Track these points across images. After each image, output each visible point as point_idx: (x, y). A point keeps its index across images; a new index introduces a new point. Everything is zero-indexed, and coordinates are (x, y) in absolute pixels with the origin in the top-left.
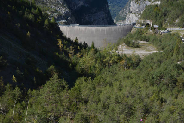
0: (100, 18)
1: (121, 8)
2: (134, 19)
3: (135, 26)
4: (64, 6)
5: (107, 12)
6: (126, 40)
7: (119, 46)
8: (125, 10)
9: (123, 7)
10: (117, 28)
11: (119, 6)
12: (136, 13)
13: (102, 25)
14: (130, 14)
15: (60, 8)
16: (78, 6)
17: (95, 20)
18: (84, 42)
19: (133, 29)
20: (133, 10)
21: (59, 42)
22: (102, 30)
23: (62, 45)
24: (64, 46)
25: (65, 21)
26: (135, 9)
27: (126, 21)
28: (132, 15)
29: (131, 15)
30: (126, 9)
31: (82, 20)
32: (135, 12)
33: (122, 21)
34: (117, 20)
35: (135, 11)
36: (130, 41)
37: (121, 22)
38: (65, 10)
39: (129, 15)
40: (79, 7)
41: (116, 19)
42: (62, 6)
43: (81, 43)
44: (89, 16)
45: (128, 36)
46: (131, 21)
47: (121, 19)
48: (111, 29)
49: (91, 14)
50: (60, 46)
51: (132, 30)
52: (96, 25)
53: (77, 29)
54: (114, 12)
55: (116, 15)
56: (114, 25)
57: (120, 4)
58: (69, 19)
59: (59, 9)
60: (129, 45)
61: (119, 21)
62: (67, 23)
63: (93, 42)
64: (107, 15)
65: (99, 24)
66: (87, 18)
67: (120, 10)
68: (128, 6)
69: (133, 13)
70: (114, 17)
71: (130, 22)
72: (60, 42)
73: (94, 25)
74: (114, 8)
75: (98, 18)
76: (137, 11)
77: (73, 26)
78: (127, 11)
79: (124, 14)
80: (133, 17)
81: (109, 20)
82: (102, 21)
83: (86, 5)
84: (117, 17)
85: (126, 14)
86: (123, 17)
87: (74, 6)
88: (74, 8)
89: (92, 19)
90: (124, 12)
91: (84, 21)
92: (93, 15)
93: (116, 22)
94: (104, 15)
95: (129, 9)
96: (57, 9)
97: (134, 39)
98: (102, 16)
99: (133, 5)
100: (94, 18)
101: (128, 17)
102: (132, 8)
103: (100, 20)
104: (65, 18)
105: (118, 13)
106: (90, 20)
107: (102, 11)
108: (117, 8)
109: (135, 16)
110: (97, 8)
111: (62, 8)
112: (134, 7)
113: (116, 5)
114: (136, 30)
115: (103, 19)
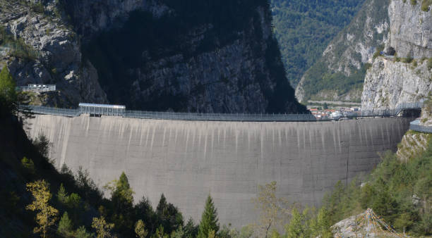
0: (225, 81)
1: (332, 29)
2: (405, 88)
3: (416, 122)
4: (47, 13)
5: (265, 46)
6: (374, 193)
7: (339, 224)
8: (350, 37)
9: (342, 23)
10: (322, 133)
11: (320, 19)
12: (417, 57)
13: (235, 111)
14: (385, 61)
15: (23, 20)
16: (114, 15)
17: (199, 89)
18: (163, 200)
19: (408, 137)
20: (399, 40)
21: (38, 197)
22: (244, 137)
23: (54, 211)
24: (60, 215)
25: (53, 88)
26: (411, 36)
27: (364, 97)
28: (396, 65)
29: (391, 68)
30: (359, 36)
31: (136, 83)
32: (411, 52)
33: (336, 96)
34: (312, 91)
35: (413, 45)
36: (398, 199)
37: (331, 99)
38: (48, 32)
39: (381, 66)
40: (118, 18)
41: (307, 83)
42: (36, 10)
43: (144, 206)
44: (170, 65)
45: (381, 170)
46: (391, 97)
47: (329, 86)
48: (293, 133)
49: (180, 56)
50: (42, 219)
51: (399, 141)
52: (203, 111)
53: (114, 133)
54: (296, 47)
55: (303, 64)
56: (300, 116)
57: (328, 10)
58: (68, 77)
59: (21, 27)
60: (392, 222)
61: (321, 94)
62: (64, 101)
63: (210, 201)
64: (262, 62)
65: (221, 108)
66: (160, 75)
67: (324, 41)
68: (369, 20)
69: (399, 54)
70: (297, 75)
71: (384, 101)
72: (41, 197)
73: (193, 110)
74: (294, 28)
75: (218, 79)
76: (419, 44)
77: (92, 115)
78: (361, 44)
79: (349, 57)
80: (398, 78)
81: (272, 87)
82: (236, 92)
83: (155, 9)
84: (311, 76)
85: (356, 60)
86: (342, 76)
87: (94, 14)
88: (94, 21)
89: (184, 83)
90: (346, 47)
91: (142, 90)
92: (191, 60)
93: (305, 100)
94: (249, 65)
95: (371, 36)
96: (6, 24)
97: (417, 188)
98: (238, 70)
99: (404, 18)
100: (194, 78)
101: (374, 77)
102: (397, 30)
103: (228, 87)
104: (51, 73)
105: (315, 52)
106: (176, 84)
107: (238, 41)
108: (309, 26)
109: (410, 71)
110: (211, 26)
111: (34, 19)
112: (404, 27)
113: (307, 14)
114: (426, 142)
115: (243, 84)
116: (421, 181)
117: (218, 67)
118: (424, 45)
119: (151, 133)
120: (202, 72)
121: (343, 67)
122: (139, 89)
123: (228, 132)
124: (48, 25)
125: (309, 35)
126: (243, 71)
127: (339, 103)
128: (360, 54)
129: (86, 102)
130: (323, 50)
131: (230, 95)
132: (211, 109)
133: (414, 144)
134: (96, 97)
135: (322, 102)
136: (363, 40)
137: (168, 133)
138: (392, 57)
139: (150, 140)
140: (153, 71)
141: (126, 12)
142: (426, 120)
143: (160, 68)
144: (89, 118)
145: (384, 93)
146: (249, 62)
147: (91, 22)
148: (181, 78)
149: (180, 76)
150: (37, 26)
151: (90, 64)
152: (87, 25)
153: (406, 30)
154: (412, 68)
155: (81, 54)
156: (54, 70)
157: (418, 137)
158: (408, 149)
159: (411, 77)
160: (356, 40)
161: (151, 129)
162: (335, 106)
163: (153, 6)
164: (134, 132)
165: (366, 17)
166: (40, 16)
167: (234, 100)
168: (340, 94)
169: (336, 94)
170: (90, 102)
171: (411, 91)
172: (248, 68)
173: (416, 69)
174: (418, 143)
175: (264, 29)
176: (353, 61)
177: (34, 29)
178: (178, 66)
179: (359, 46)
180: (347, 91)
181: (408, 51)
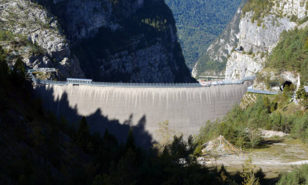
0: (151, 65)
1: (212, 36)
2: (249, 69)
3: (251, 87)
4: (51, 29)
5: (173, 46)
6: (226, 126)
8: (222, 41)
9: (218, 33)
11: (206, 31)
12: (255, 52)
14: (238, 54)
15: (38, 32)
16: (89, 29)
17: (137, 70)
19: (247, 95)
20: (245, 43)
25: (53, 70)
26: (251, 40)
27: (226, 74)
28: (243, 56)
29: (241, 58)
30: (227, 41)
31: (102, 67)
32: (252, 49)
33: (214, 73)
34: (201, 71)
35: (253, 45)
36: (237, 129)
37: (211, 74)
38: (52, 39)
39: (236, 57)
40: (92, 32)
41: (198, 66)
42: (45, 27)
44: (121, 57)
46: (241, 74)
47: (211, 67)
49: (126, 52)
54: (193, 47)
56: (193, 84)
57: (210, 26)
58: (62, 64)
59: (37, 36)
61: (206, 72)
62: (59, 77)
64: (171, 55)
66: (115, 62)
67: (208, 43)
68: (232, 31)
69: (245, 50)
70: (193, 62)
71: (237, 76)
74: (192, 36)
75: (147, 64)
76: (256, 44)
77: (74, 85)
78: (228, 45)
79: (221, 52)
80: (245, 64)
81: (177, 69)
82: (157, 72)
83: (112, 26)
84: (201, 62)
85: (225, 53)
86: (217, 62)
87: (79, 29)
88: (79, 33)
89: (128, 66)
90: (220, 47)
91: (105, 71)
92: (132, 54)
93: (197, 76)
94: (164, 56)
95: (233, 40)
96: (29, 35)
97: (249, 124)
98: (159, 59)
99: (247, 30)
100: (134, 64)
101: (232, 63)
102: (244, 37)
103: (153, 69)
104: (53, 62)
105: (203, 49)
106: (124, 67)
107: (158, 43)
108: (200, 35)
109: (251, 59)
110: (143, 35)
111: (44, 32)
112: (247, 35)
113: (198, 28)
114: (256, 98)
115: (161, 67)
116: (251, 120)
117: (147, 58)
118: (259, 45)
119: (106, 94)
120: (138, 61)
121: (218, 57)
122: (104, 70)
123: (149, 94)
124: (52, 35)
125: (199, 40)
126: (161, 60)
127: (217, 77)
128: (227, 50)
129: (73, 77)
130: (208, 48)
131: (154, 73)
132: (143, 81)
133: (249, 99)
134: (79, 74)
135: (207, 77)
136: (229, 42)
137: (115, 95)
138: (241, 51)
139: (106, 98)
140: (111, 60)
141: (97, 28)
142: (256, 86)
143: (115, 59)
144: (72, 86)
145: (237, 72)
146: (164, 55)
147: (77, 33)
148: (127, 64)
149: (126, 63)
150: (46, 36)
151: (75, 56)
152: (75, 35)
153: (249, 37)
154: (252, 58)
155: (70, 51)
156: (54, 60)
157: (252, 96)
158: (246, 102)
159: (252, 63)
160: (225, 43)
161: (106, 92)
162: (214, 79)
163: (111, 24)
164: (97, 94)
165: (230, 30)
166: (47, 30)
167: (156, 76)
168: (216, 72)
169: (215, 72)
170: (75, 78)
171: (252, 70)
172: (164, 58)
173: (254, 58)
174: (252, 99)
175: (173, 36)
176: (224, 54)
177: (45, 37)
178: (125, 57)
179: (227, 46)
180: (221, 70)
181: (250, 48)
